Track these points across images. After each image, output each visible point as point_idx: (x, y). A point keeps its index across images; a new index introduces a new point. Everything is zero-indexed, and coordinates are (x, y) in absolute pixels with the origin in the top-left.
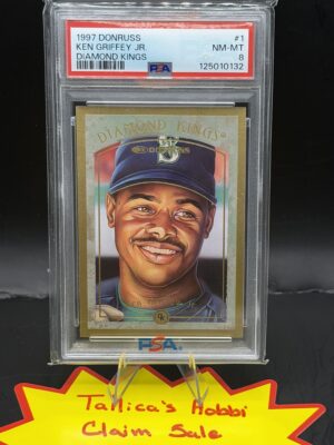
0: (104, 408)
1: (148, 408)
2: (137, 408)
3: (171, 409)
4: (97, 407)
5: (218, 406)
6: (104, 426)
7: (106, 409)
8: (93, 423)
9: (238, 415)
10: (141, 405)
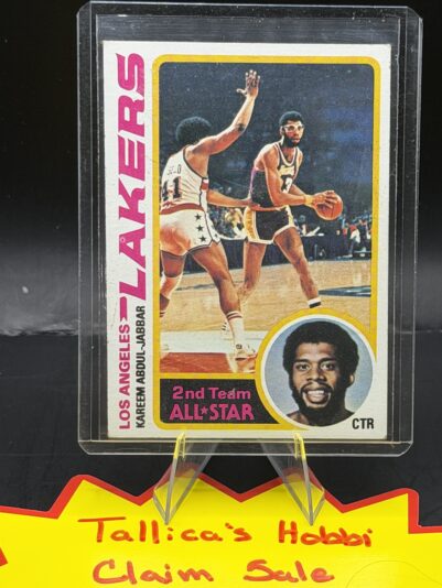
0: (127, 537)
1: (203, 535)
2: (185, 536)
3: (243, 536)
4: (114, 537)
5: (322, 530)
6: (130, 566)
7: (131, 540)
8: (111, 564)
9: (358, 543)
10: (192, 531)
